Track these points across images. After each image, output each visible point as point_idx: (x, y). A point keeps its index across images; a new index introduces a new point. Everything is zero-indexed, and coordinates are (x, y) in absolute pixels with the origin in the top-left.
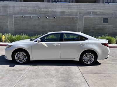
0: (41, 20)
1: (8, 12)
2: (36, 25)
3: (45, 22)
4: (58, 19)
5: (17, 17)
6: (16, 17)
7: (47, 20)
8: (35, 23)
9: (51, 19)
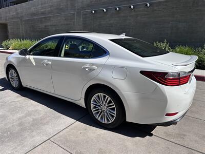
0: (122, 15)
1: (75, 7)
2: (112, 26)
3: (129, 18)
4: (156, 8)
5: (87, 14)
6: (85, 14)
7: (133, 13)
8: (112, 22)
9: (141, 9)
